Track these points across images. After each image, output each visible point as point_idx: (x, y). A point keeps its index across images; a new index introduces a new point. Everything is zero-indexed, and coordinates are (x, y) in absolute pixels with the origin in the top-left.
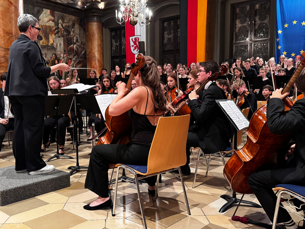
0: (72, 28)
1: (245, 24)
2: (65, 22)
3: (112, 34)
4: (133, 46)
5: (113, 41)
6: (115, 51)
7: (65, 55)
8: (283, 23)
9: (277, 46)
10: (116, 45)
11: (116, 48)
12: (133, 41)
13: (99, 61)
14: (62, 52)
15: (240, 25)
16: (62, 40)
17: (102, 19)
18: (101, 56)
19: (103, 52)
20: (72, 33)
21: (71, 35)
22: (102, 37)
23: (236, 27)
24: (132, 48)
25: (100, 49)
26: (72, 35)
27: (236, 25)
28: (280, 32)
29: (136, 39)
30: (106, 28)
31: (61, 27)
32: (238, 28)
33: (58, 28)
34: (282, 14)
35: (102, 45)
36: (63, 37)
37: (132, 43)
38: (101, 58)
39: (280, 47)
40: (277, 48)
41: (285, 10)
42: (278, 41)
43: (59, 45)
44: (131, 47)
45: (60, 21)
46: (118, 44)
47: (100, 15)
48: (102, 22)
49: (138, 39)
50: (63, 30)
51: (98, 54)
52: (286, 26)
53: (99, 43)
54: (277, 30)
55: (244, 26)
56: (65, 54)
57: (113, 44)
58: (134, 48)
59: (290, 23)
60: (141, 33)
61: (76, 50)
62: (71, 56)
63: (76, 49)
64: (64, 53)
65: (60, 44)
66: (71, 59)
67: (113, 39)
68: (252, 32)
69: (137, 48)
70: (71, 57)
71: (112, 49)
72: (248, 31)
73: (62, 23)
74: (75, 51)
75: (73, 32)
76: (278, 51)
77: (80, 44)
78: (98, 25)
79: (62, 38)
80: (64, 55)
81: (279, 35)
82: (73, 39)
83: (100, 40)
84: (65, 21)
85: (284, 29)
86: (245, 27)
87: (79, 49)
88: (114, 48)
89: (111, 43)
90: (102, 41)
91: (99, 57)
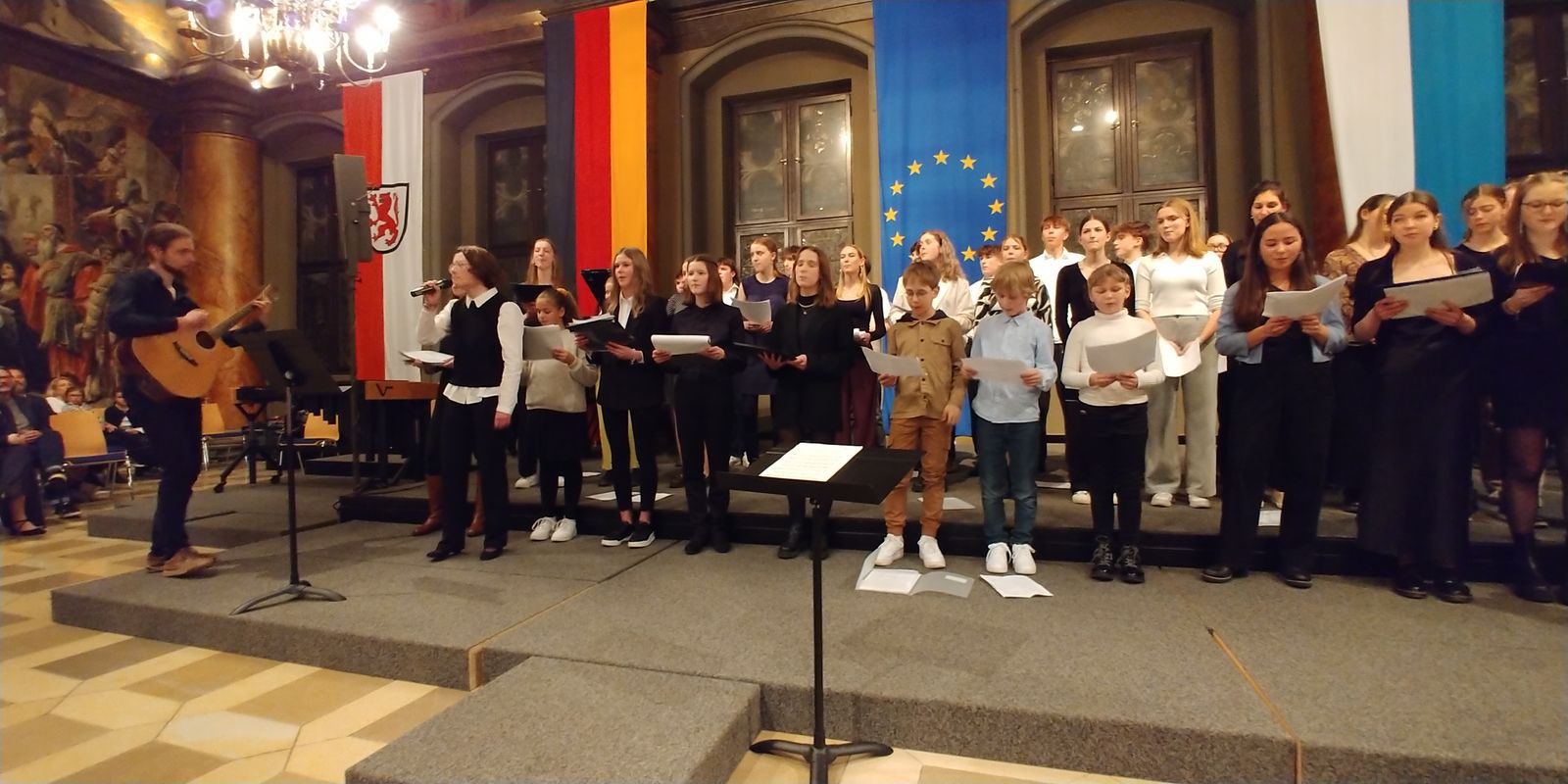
0: (111, 144)
2: (69, 118)
4: (375, 223)
7: (62, 247)
12: (375, 204)
14: (47, 233)
16: (51, 186)
20: (105, 164)
21: (98, 172)
25: (243, 233)
26: (109, 171)
29: (389, 199)
31: (46, 134)
33: (25, 134)
36: (52, 173)
43: (24, 203)
45: (40, 108)
50: (58, 148)
56: (62, 241)
58: (377, 232)
61: (124, 232)
62: (97, 251)
63: (128, 229)
64: (56, 238)
65: (35, 203)
66: (97, 264)
69: (387, 232)
70: (96, 254)
73: (49, 117)
74: (118, 233)
75: (115, 160)
77: (152, 211)
78: (237, 145)
79: (50, 177)
80: (55, 244)
82: (114, 189)
84: (69, 113)
87: (142, 227)
88: (312, 237)
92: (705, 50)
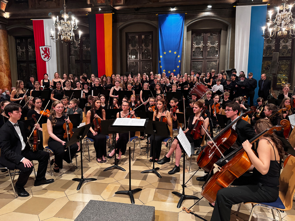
1: (135, 48)
3: (17, 41)
4: (44, 54)
5: (19, 48)
6: (21, 57)
8: (164, 51)
9: (160, 65)
10: (21, 51)
11: (21, 54)
12: (43, 50)
13: (6, 65)
15: (132, 48)
17: (7, 27)
18: (8, 60)
19: (9, 57)
22: (7, 43)
23: (129, 49)
24: (43, 57)
25: (7, 54)
27: (129, 47)
28: (161, 57)
29: (47, 49)
30: (10, 36)
32: (131, 50)
34: (162, 45)
35: (8, 50)
37: (42, 52)
38: (8, 62)
39: (161, 67)
40: (160, 67)
41: (164, 43)
42: (160, 62)
44: (41, 55)
46: (24, 50)
47: (6, 23)
48: (7, 30)
49: (49, 49)
51: (5, 58)
52: (165, 53)
53: (6, 48)
54: (159, 55)
57: (18, 50)
58: (44, 56)
59: (167, 52)
60: (51, 44)
67: (18, 46)
68: (140, 53)
69: (47, 56)
71: (18, 54)
72: (137, 53)
76: (160, 69)
78: (3, 32)
81: (161, 59)
83: (6, 46)
85: (163, 55)
86: (135, 50)
88: (20, 54)
89: (17, 50)
90: (8, 47)
91: (6, 61)
92: (123, 23)
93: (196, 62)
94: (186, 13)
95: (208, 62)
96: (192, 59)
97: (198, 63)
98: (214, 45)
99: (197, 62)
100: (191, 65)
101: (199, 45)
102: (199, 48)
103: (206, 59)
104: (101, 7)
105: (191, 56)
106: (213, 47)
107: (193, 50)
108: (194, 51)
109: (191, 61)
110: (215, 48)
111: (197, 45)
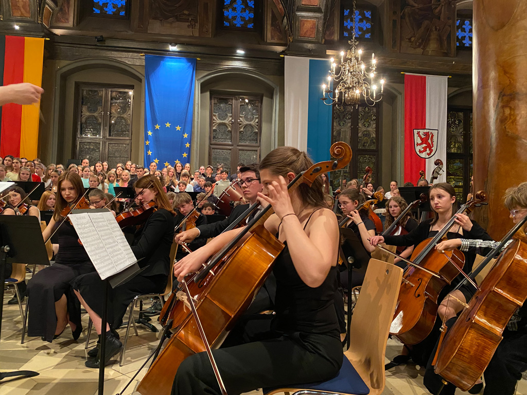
1: (95, 114)
9: (147, 150)
15: (88, 114)
23: (81, 116)
27: (82, 112)
28: (150, 133)
32: (85, 118)
39: (150, 153)
40: (147, 153)
41: (156, 108)
42: (148, 144)
52: (157, 127)
54: (146, 131)
55: (94, 116)
68: (106, 126)
72: (100, 124)
76: (149, 157)
81: (149, 137)
85: (154, 130)
86: (96, 118)
93: (219, 149)
94: (198, 59)
95: (240, 152)
96: (211, 144)
97: (223, 152)
98: (252, 123)
99: (221, 150)
100: (210, 155)
101: (224, 119)
102: (224, 124)
103: (238, 146)
104: (20, 23)
105: (210, 139)
106: (250, 125)
107: (214, 128)
108: (215, 131)
109: (210, 147)
110: (252, 127)
111: (221, 120)
